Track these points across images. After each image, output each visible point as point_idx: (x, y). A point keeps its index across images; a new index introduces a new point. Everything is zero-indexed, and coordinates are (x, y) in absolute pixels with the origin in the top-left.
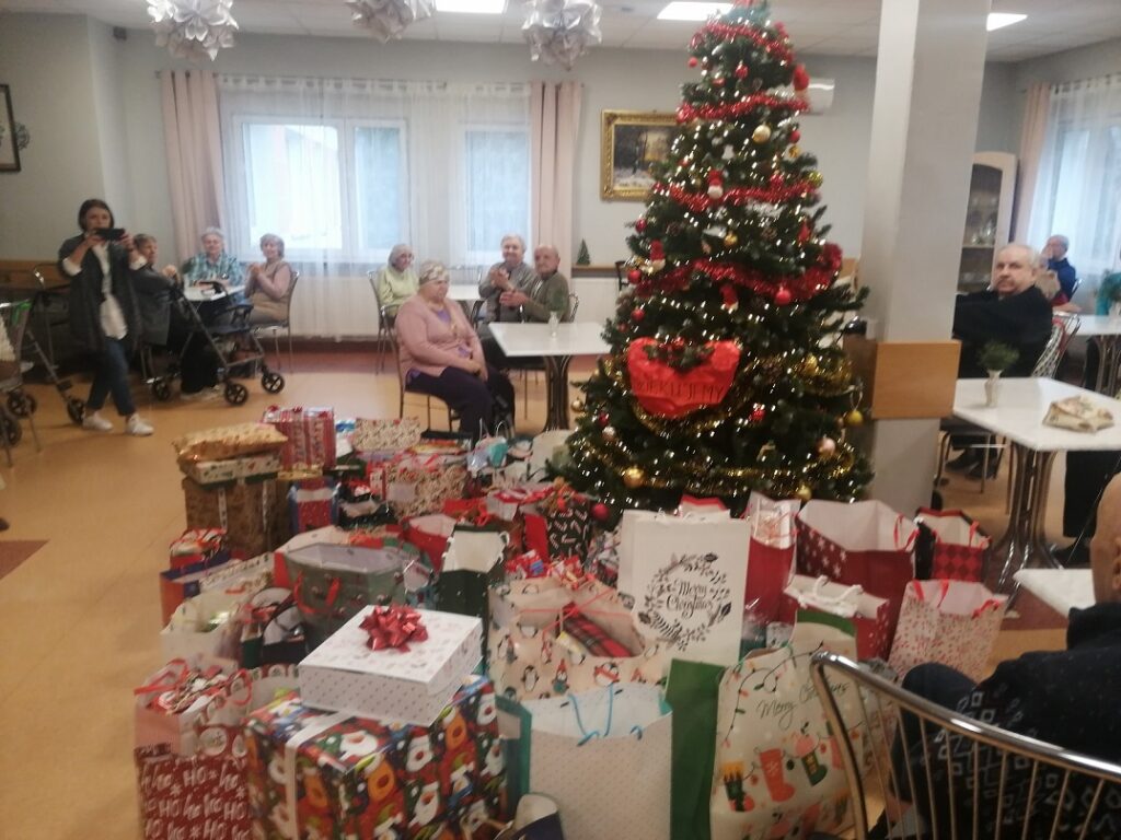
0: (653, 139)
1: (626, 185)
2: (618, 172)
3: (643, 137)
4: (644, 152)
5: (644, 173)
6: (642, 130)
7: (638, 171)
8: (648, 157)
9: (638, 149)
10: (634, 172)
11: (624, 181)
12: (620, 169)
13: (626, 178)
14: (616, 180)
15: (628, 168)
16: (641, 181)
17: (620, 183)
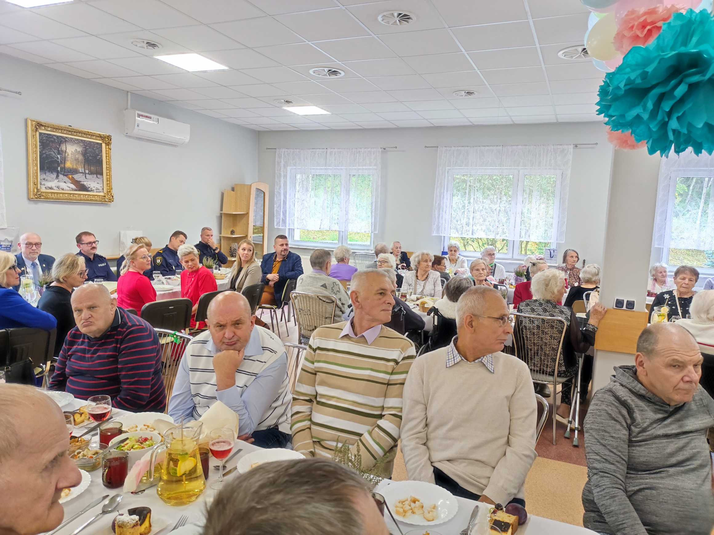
0: (71, 149)
1: (51, 188)
2: (44, 176)
3: (63, 147)
5: (65, 179)
6: (62, 141)
7: (61, 176)
9: (59, 156)
10: (57, 177)
11: (49, 184)
12: (45, 173)
13: (50, 181)
14: (43, 183)
15: (52, 173)
16: (63, 185)
17: (46, 186)
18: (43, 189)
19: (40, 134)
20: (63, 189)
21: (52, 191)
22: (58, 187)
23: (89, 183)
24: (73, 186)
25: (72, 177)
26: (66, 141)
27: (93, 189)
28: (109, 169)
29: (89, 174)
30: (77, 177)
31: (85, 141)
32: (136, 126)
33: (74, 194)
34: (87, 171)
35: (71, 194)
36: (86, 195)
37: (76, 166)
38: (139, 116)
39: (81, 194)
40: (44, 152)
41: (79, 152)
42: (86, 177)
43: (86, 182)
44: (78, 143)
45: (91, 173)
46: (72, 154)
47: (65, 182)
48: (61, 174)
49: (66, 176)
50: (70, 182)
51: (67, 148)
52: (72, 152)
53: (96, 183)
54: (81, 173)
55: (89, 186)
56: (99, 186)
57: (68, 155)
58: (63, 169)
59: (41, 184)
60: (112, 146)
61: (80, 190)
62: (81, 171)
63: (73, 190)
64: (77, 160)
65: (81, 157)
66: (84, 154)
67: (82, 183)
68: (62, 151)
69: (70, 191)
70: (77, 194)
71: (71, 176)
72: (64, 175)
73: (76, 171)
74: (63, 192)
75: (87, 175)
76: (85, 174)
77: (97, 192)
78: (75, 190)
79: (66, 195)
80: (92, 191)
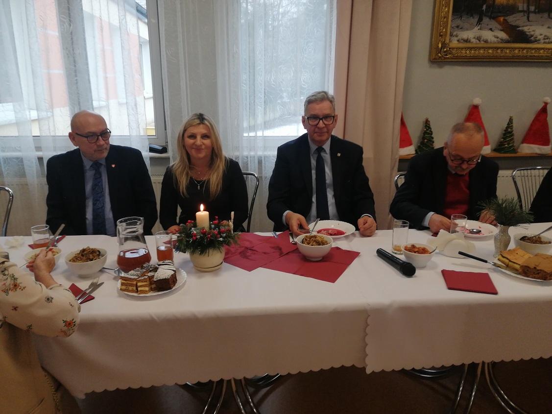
1: (467, 41)
2: (458, 22)
7: (486, 20)
10: (480, 21)
11: (465, 35)
12: (461, 17)
13: (467, 30)
14: (455, 33)
15: (472, 15)
16: (488, 35)
17: (459, 37)
18: (454, 43)
20: (486, 41)
21: (468, 45)
22: (479, 39)
23: (533, 28)
24: (503, 35)
25: (504, 19)
27: (539, 37)
29: (535, 12)
30: (512, 19)
33: (504, 48)
34: (532, 8)
35: (497, 48)
36: (524, 49)
39: (516, 48)
42: (528, 18)
43: (528, 27)
45: (539, 11)
47: (491, 29)
48: (486, 16)
49: (494, 18)
50: (500, 27)
53: (545, 27)
54: (521, 11)
55: (532, 33)
58: (491, 6)
59: (451, 35)
61: (514, 42)
62: (520, 9)
63: (503, 41)
67: (520, 28)
69: (498, 43)
70: (509, 48)
71: (502, 19)
72: (491, 18)
73: (511, 10)
74: (486, 45)
75: (531, 15)
76: (527, 12)
77: (544, 43)
78: (507, 42)
79: (490, 51)
80: (536, 41)
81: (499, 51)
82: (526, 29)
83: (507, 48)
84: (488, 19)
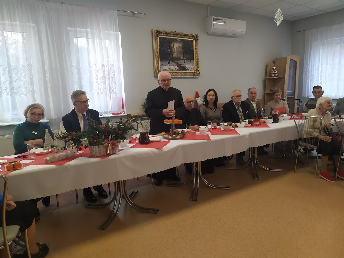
0: (176, 46)
2: (162, 63)
3: (172, 45)
4: (173, 52)
5: (174, 64)
7: (171, 62)
8: (175, 55)
9: (170, 51)
10: (169, 63)
12: (163, 61)
13: (166, 66)
14: (162, 67)
15: (166, 61)
16: (172, 68)
19: (159, 38)
20: (172, 70)
22: (170, 69)
23: (186, 65)
24: (177, 68)
25: (177, 62)
26: (173, 41)
27: (189, 68)
28: (197, 56)
30: (180, 62)
31: (183, 40)
32: (212, 26)
34: (185, 58)
35: (176, 72)
36: (185, 72)
37: (179, 55)
38: (214, 19)
39: (182, 72)
40: (162, 49)
41: (181, 47)
42: (184, 62)
44: (180, 42)
45: (187, 59)
46: (176, 49)
47: (173, 66)
50: (176, 65)
51: (174, 45)
52: (177, 47)
53: (190, 65)
54: (182, 59)
55: (186, 67)
56: (192, 67)
57: (175, 49)
58: (172, 58)
60: (199, 42)
61: (181, 70)
63: (177, 70)
64: (179, 52)
65: (181, 50)
66: (183, 48)
67: (182, 65)
68: (171, 47)
72: (174, 62)
73: (178, 59)
74: (172, 71)
75: (185, 61)
76: (184, 60)
77: (190, 70)
78: (179, 70)
79: (174, 73)
80: (188, 70)
81: (177, 73)
82: (184, 65)
83: (179, 72)
84: (172, 62)
